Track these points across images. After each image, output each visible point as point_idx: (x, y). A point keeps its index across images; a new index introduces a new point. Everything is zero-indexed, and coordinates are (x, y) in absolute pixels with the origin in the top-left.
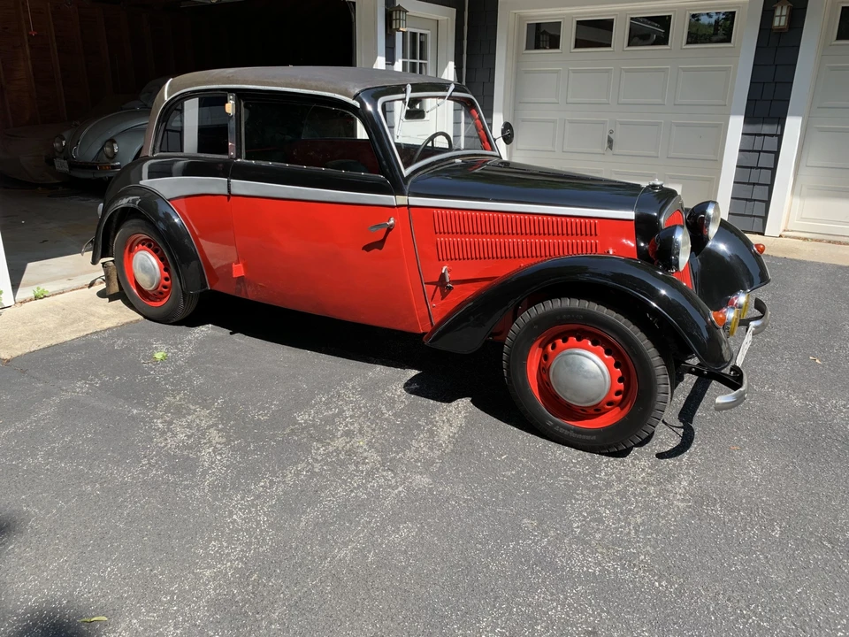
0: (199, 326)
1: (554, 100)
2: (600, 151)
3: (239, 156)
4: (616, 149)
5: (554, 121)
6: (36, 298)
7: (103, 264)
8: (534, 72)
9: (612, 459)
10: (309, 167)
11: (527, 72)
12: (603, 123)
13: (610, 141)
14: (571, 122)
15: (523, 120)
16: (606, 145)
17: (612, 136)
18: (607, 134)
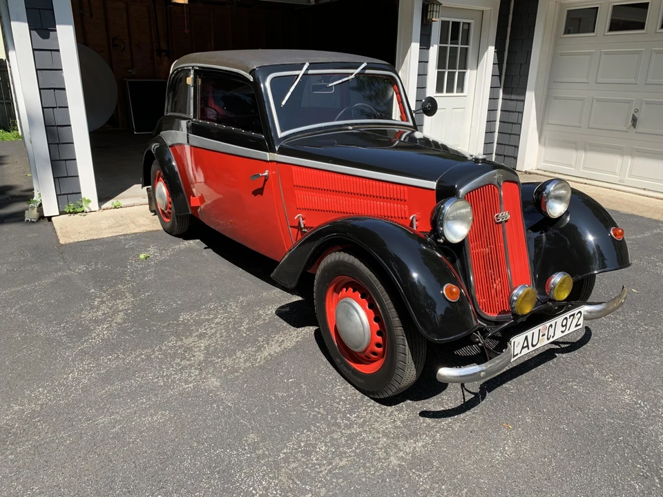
0: (190, 239)
1: (585, 80)
2: (624, 128)
3: (195, 117)
4: (640, 128)
5: (582, 100)
6: (115, 207)
7: (147, 189)
8: (570, 54)
9: (378, 404)
10: (228, 127)
11: (562, 55)
12: (629, 102)
13: (634, 120)
14: (598, 100)
15: (556, 98)
16: (630, 124)
17: (636, 115)
18: (632, 112)
